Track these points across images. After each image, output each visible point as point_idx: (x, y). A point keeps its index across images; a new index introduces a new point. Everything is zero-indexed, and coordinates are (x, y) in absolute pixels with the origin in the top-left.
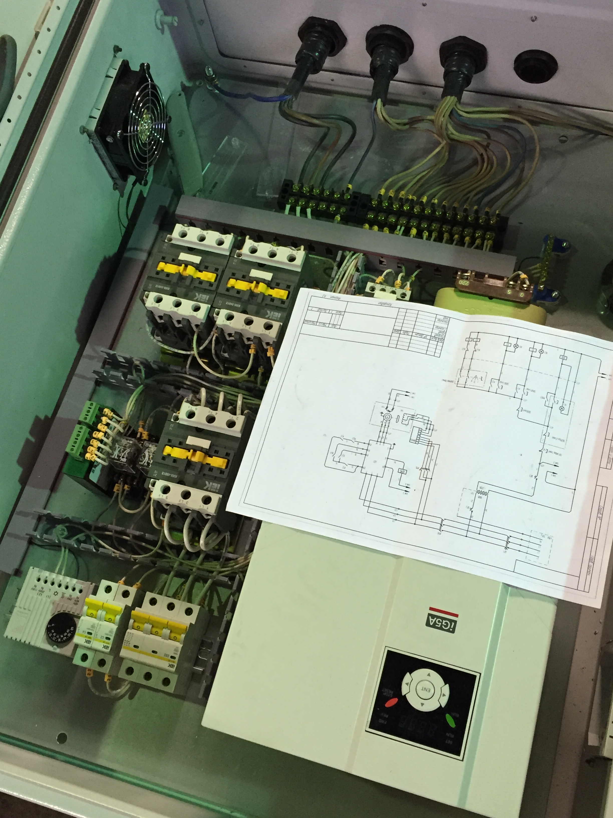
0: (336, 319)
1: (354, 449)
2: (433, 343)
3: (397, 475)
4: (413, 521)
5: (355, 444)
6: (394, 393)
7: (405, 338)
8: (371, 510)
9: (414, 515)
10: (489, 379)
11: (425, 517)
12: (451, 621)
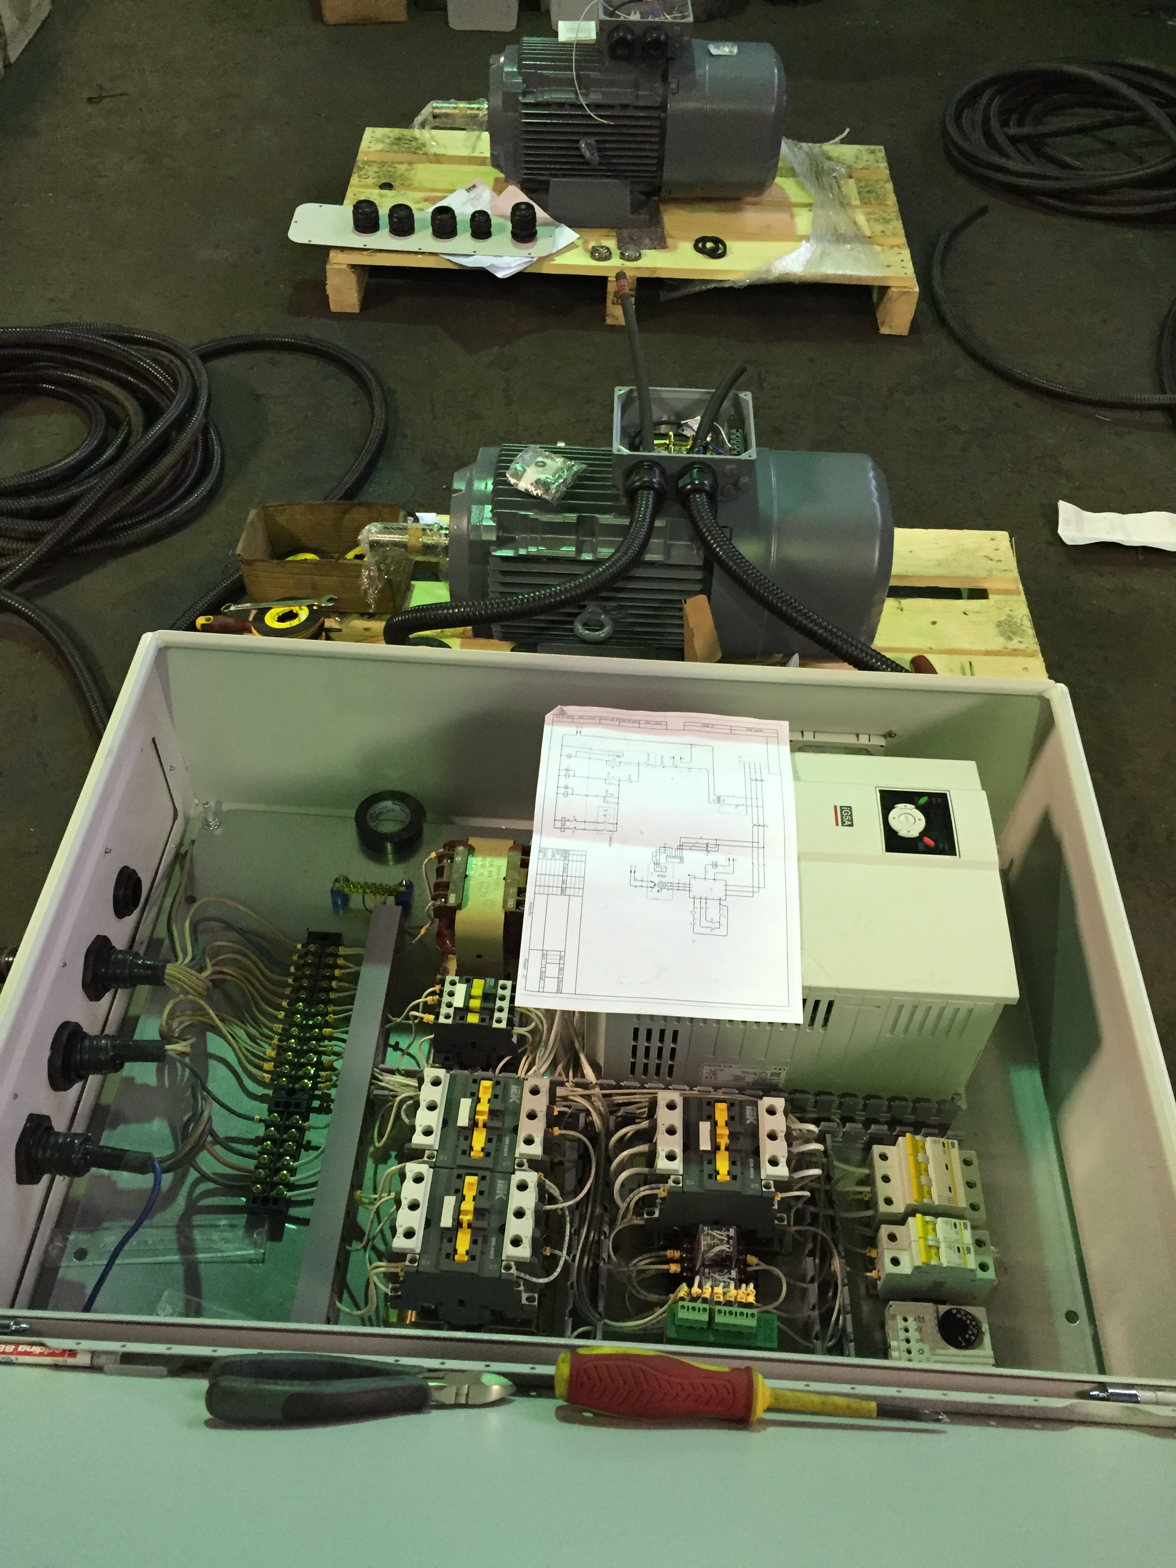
0: (553, 958)
1: (703, 910)
2: (571, 858)
3: (720, 869)
4: (761, 850)
5: (698, 911)
6: (634, 883)
7: (570, 882)
8: (762, 885)
9: (755, 850)
10: (605, 805)
11: (755, 840)
12: (842, 810)
